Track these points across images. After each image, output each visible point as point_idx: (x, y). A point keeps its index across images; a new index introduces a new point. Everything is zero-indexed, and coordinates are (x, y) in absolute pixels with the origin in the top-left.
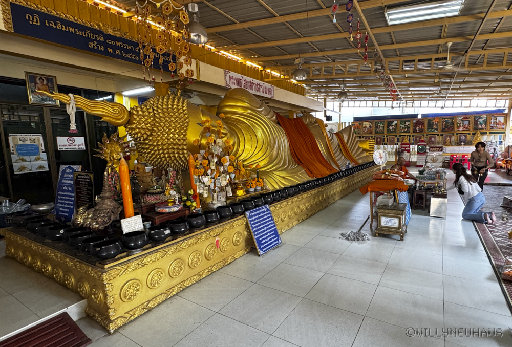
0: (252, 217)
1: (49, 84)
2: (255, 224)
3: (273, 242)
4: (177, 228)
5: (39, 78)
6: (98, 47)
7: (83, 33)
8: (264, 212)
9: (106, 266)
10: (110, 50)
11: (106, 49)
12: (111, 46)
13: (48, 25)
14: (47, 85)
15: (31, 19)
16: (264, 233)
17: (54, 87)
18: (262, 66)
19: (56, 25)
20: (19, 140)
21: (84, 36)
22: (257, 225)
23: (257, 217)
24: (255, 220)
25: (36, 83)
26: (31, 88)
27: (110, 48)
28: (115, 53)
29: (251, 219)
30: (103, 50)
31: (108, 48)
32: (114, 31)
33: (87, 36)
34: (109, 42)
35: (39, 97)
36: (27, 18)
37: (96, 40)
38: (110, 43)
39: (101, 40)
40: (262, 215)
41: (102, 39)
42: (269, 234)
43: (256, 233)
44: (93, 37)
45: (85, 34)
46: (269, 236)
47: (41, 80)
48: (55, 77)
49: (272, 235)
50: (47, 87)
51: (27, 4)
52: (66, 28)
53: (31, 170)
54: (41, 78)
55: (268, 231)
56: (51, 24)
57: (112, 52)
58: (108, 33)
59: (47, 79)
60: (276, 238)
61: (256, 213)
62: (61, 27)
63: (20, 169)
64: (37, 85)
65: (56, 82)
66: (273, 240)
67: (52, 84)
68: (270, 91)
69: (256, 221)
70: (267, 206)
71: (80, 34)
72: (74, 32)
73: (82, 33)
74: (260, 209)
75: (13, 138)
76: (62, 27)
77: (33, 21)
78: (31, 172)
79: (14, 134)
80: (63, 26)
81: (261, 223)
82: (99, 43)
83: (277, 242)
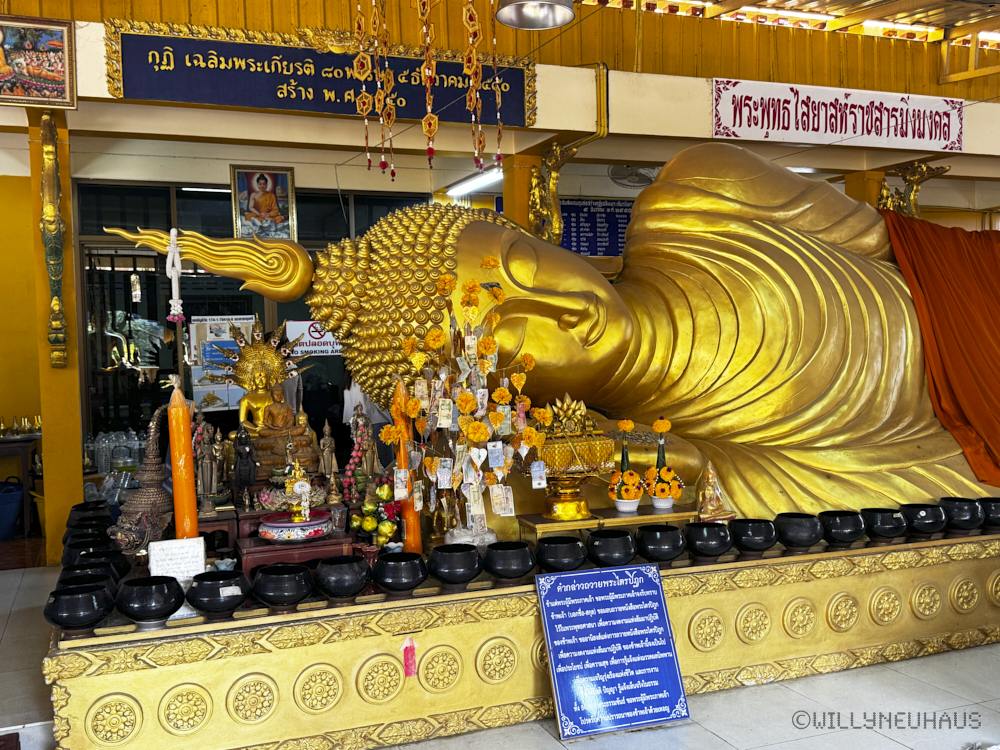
0: (563, 596)
1: (279, 190)
2: (566, 622)
3: (640, 706)
4: (272, 586)
5: (257, 176)
6: (299, 93)
7: (266, 64)
8: (628, 588)
9: (64, 645)
10: (329, 95)
11: (319, 95)
12: (332, 84)
13: (189, 64)
14: (274, 191)
15: (158, 61)
16: (604, 663)
17: (287, 197)
18: (937, 26)
19: (206, 60)
20: (208, 331)
21: (268, 71)
22: (577, 627)
23: (589, 599)
24: (574, 608)
25: (251, 191)
26: (240, 203)
27: (330, 90)
28: (342, 99)
29: (556, 603)
30: (311, 97)
31: (325, 91)
32: (340, 41)
33: (273, 69)
34: (328, 73)
35: (254, 224)
36: (150, 60)
37: (294, 76)
38: (330, 75)
39: (307, 72)
40: (612, 597)
41: (310, 70)
42: (628, 672)
43: (563, 655)
44: (288, 70)
45: (269, 67)
46: (626, 680)
47: (262, 181)
48: (291, 170)
49: (647, 677)
50: (273, 196)
51: (152, 27)
52: (227, 63)
53: (227, 405)
54: (262, 177)
55: (626, 660)
56: (195, 62)
57: (333, 99)
58: (326, 51)
59: (275, 177)
60: (664, 695)
61: (586, 586)
62: (216, 62)
63: (205, 400)
64: (253, 195)
65: (293, 182)
66: (643, 698)
67: (285, 189)
68: (940, 126)
69: (580, 613)
70: (652, 571)
71: (259, 69)
72: (244, 67)
73: (263, 66)
74: (610, 577)
75: (197, 327)
76: (220, 62)
77: (160, 64)
78: (226, 409)
79: (200, 318)
80: (222, 59)
81: (602, 624)
82: (304, 81)
83: (666, 709)
